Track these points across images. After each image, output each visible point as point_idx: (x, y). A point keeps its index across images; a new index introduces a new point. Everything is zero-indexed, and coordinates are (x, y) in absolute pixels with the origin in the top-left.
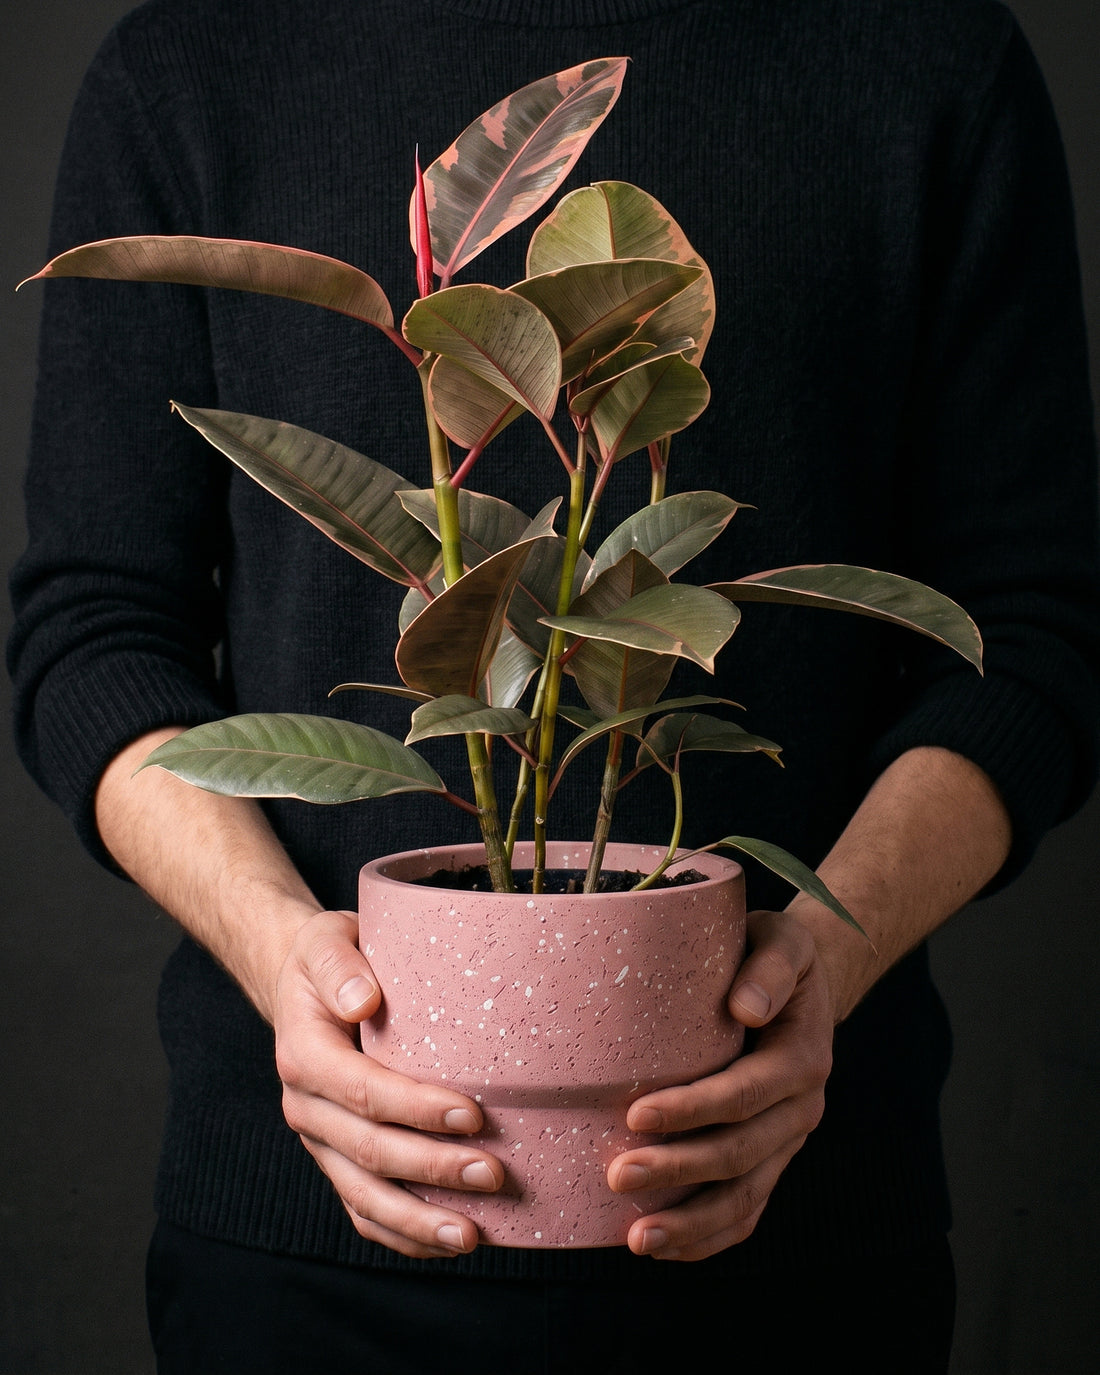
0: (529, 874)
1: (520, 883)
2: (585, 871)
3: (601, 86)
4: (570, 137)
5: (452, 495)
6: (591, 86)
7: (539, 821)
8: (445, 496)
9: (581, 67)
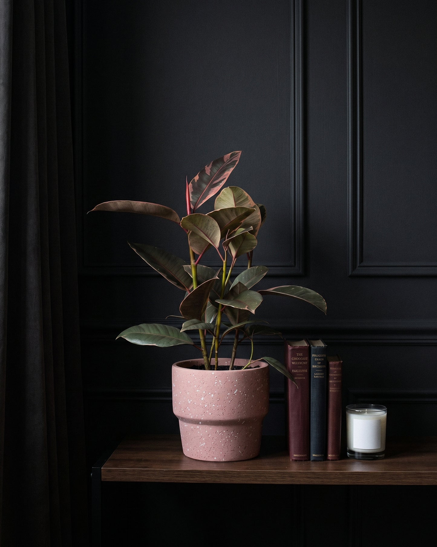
0: (214, 366)
1: (211, 368)
2: (229, 366)
3: (234, 160)
4: (226, 173)
5: (196, 267)
6: (232, 159)
7: (216, 352)
8: (194, 267)
9: (230, 154)
